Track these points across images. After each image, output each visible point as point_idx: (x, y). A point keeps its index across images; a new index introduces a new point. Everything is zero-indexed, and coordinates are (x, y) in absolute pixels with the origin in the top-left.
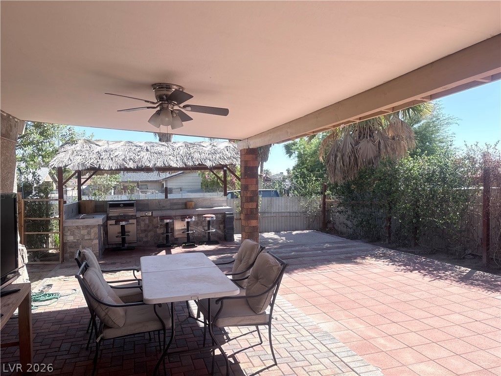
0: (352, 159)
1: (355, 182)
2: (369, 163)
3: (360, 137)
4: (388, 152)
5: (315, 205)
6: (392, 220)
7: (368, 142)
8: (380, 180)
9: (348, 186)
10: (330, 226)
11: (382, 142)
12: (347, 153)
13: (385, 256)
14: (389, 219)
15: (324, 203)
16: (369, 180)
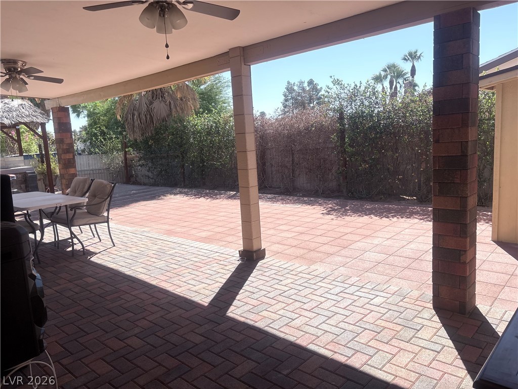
0: (148, 117)
1: (152, 138)
2: (163, 121)
3: (153, 98)
4: (178, 111)
5: (117, 162)
6: (185, 167)
7: (160, 102)
8: (173, 134)
9: (146, 142)
10: (133, 179)
11: (172, 102)
12: (143, 112)
13: (181, 193)
14: (183, 166)
15: (126, 159)
16: (164, 135)
